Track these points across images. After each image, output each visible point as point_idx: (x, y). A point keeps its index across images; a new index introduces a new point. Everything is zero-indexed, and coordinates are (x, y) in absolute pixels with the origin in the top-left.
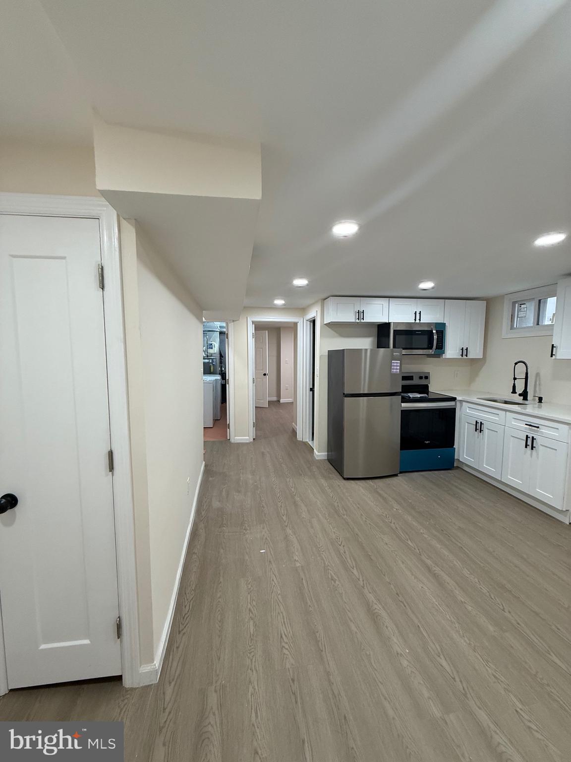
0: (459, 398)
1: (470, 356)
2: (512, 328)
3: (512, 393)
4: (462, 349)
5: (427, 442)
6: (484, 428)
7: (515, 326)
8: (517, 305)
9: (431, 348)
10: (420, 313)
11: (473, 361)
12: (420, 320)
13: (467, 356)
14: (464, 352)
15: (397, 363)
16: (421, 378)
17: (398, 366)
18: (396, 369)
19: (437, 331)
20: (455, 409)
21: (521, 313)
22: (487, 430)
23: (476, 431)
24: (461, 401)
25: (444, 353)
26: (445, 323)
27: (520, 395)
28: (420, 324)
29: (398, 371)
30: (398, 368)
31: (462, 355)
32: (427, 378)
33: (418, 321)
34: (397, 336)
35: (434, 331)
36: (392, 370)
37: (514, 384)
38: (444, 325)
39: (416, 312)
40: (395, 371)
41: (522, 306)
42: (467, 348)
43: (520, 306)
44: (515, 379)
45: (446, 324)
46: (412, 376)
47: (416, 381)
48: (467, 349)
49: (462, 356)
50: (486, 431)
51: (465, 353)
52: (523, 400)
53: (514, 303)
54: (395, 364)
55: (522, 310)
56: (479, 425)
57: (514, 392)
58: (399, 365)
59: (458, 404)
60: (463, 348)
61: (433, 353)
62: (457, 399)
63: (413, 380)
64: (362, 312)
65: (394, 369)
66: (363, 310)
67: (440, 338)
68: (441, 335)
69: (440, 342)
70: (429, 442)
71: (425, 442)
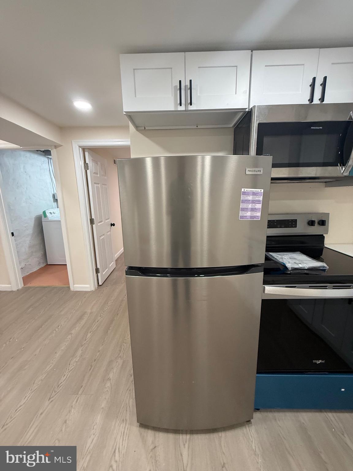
5: (319, 362)
10: (325, 83)
15: (254, 194)
16: (311, 223)
17: (258, 202)
18: (253, 210)
28: (323, 107)
29: (259, 214)
30: (259, 206)
32: (323, 223)
33: (316, 101)
36: (241, 214)
39: (314, 79)
40: (249, 214)
46: (295, 221)
47: (301, 229)
54: (250, 198)
58: (261, 198)
61: (347, 174)
63: (296, 227)
64: (187, 85)
65: (247, 209)
66: (191, 81)
70: (323, 362)
71: (314, 361)
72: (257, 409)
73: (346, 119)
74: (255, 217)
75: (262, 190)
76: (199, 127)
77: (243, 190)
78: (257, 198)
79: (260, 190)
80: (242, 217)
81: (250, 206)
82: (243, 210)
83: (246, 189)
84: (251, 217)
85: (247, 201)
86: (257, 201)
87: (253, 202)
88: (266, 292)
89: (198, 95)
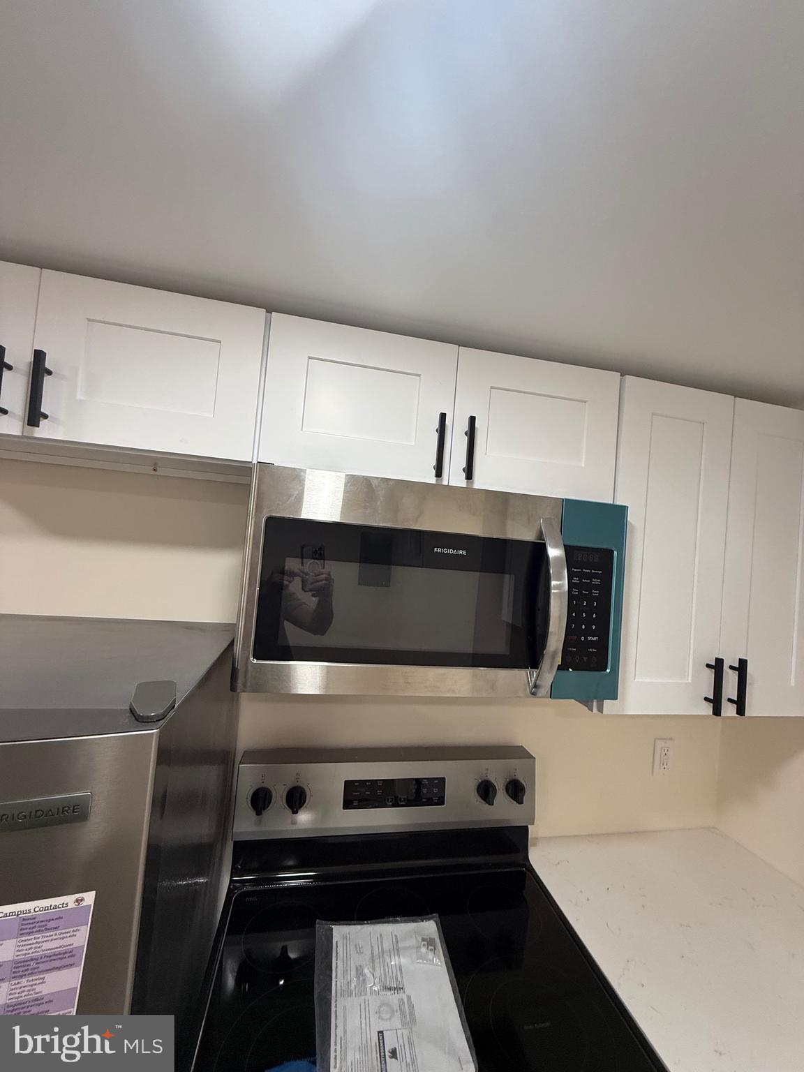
1: (761, 705)
4: (718, 667)
10: (471, 433)
12: (469, 472)
13: (741, 710)
14: (728, 681)
15: (33, 925)
17: (55, 961)
19: (568, 549)
26: (622, 510)
28: (468, 497)
31: (716, 703)
32: (516, 790)
35: (554, 552)
38: (615, 515)
39: (445, 418)
42: (741, 661)
45: (631, 518)
46: (440, 784)
48: (742, 668)
49: (717, 710)
51: (730, 689)
60: (719, 662)
63: (443, 802)
66: (40, 354)
67: (590, 598)
68: (596, 582)
69: (589, 622)
73: (529, 536)
75: (89, 896)
76: (160, 471)
78: (50, 944)
86: (50, 958)
87: (25, 968)
89: (79, 396)
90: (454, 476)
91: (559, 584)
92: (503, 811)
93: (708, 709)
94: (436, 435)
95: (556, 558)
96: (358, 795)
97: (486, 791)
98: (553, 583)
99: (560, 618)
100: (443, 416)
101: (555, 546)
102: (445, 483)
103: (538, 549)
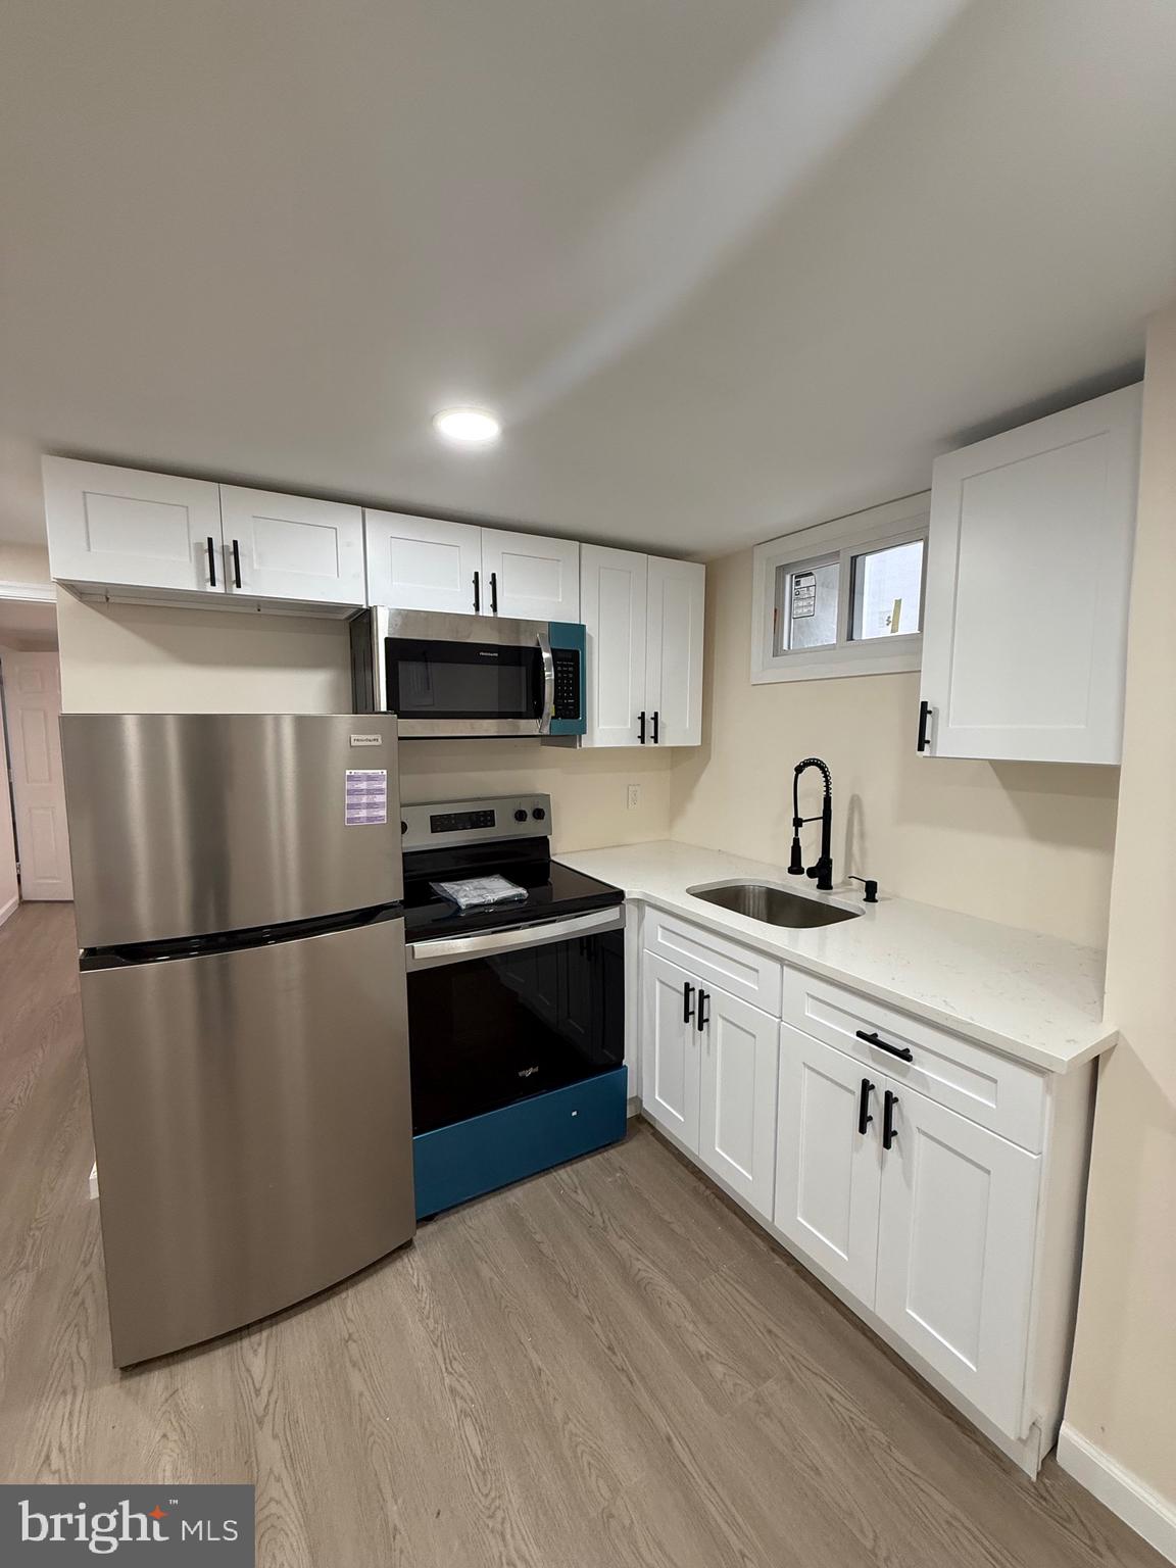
0: (631, 891)
1: (668, 739)
2: (777, 651)
3: (791, 871)
4: (642, 717)
5: (528, 1073)
6: (713, 1009)
7: (785, 647)
8: (788, 577)
9: (537, 713)
10: (494, 583)
11: (678, 753)
12: (494, 607)
13: (656, 742)
14: (649, 726)
15: (370, 778)
17: (380, 791)
18: (370, 806)
19: (554, 652)
20: (621, 932)
21: (801, 603)
22: (720, 1021)
23: (687, 1020)
24: (640, 903)
25: (585, 733)
26: (584, 626)
27: (811, 873)
28: (495, 622)
29: (383, 813)
30: (382, 799)
31: (642, 738)
32: (539, 814)
34: (401, 665)
35: (546, 655)
36: (349, 814)
37: (796, 841)
38: (579, 630)
39: (477, 576)
40: (363, 813)
41: (804, 582)
42: (656, 714)
43: (798, 583)
44: (798, 822)
45: (589, 631)
46: (491, 814)
48: (656, 718)
49: (643, 742)
50: (717, 1024)
51: (650, 731)
52: (819, 887)
53: (781, 570)
54: (363, 785)
55: (804, 593)
56: (694, 997)
57: (796, 868)
58: (384, 785)
59: (631, 912)
60: (643, 714)
61: (546, 731)
62: (627, 896)
63: (493, 825)
64: (227, 546)
65: (360, 804)
66: (235, 543)
67: (568, 678)
68: (570, 669)
69: (568, 692)
70: (536, 1069)
71: (520, 1074)
72: (426, 1220)
73: (532, 644)
74: (376, 818)
75: (385, 772)
76: (264, 611)
77: (348, 772)
78: (376, 785)
79: (380, 771)
80: (351, 820)
81: (365, 799)
82: (351, 807)
83: (353, 771)
84: (369, 819)
85: (359, 792)
86: (377, 790)
87: (369, 792)
88: (416, 957)
89: (256, 566)
90: (486, 611)
91: (549, 675)
92: (530, 829)
93: (638, 743)
94: (473, 585)
95: (547, 659)
96: (439, 824)
97: (520, 816)
98: (546, 673)
99: (551, 695)
100: (476, 574)
101: (547, 651)
102: (481, 614)
103: (537, 652)
